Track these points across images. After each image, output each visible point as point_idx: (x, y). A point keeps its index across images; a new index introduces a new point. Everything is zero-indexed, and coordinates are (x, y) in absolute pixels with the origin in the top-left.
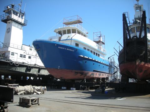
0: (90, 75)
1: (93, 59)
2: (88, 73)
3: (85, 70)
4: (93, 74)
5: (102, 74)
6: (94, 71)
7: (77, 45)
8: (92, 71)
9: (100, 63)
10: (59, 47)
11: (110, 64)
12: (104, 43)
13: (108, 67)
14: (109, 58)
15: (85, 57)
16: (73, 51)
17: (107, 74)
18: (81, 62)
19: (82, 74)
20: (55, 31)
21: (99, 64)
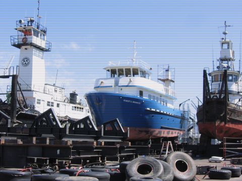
0: (157, 134)
1: (162, 112)
2: (155, 131)
3: (151, 127)
4: (160, 132)
5: (171, 131)
6: (162, 128)
7: (141, 93)
8: (159, 128)
9: (169, 115)
10: (124, 100)
11: (182, 114)
12: (173, 82)
13: (180, 120)
14: (180, 105)
15: (152, 110)
16: (140, 103)
17: (177, 131)
18: (147, 117)
19: (147, 132)
20: (105, 69)
21: (168, 117)
